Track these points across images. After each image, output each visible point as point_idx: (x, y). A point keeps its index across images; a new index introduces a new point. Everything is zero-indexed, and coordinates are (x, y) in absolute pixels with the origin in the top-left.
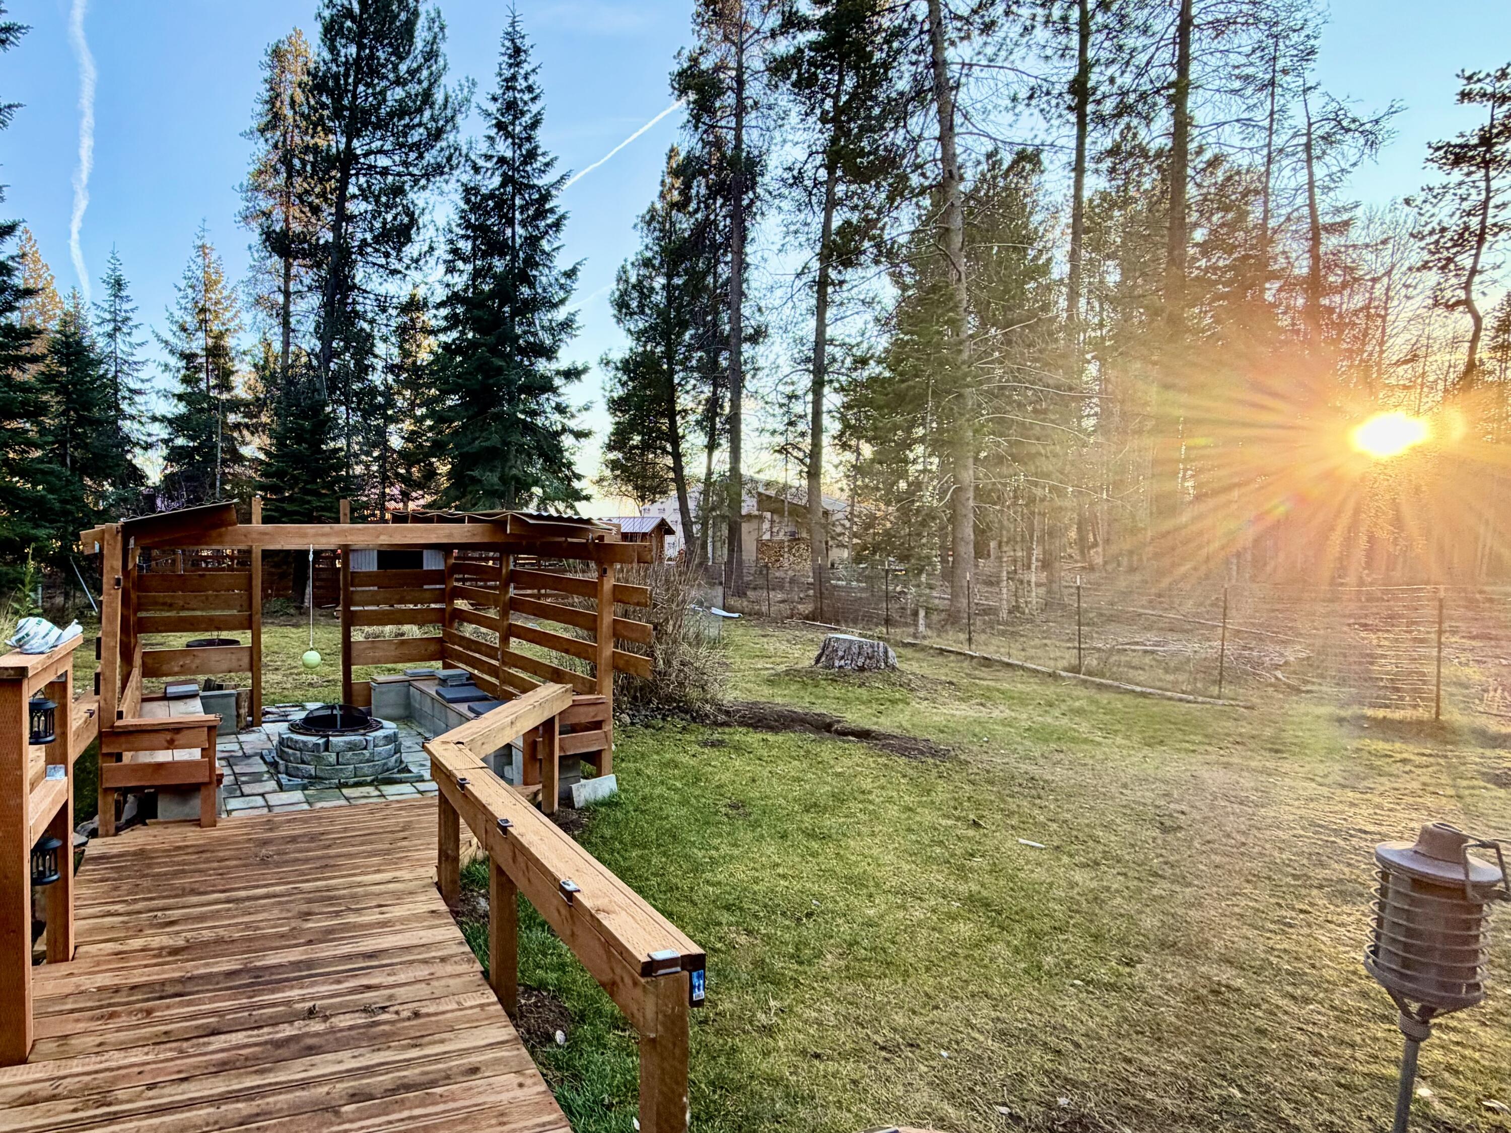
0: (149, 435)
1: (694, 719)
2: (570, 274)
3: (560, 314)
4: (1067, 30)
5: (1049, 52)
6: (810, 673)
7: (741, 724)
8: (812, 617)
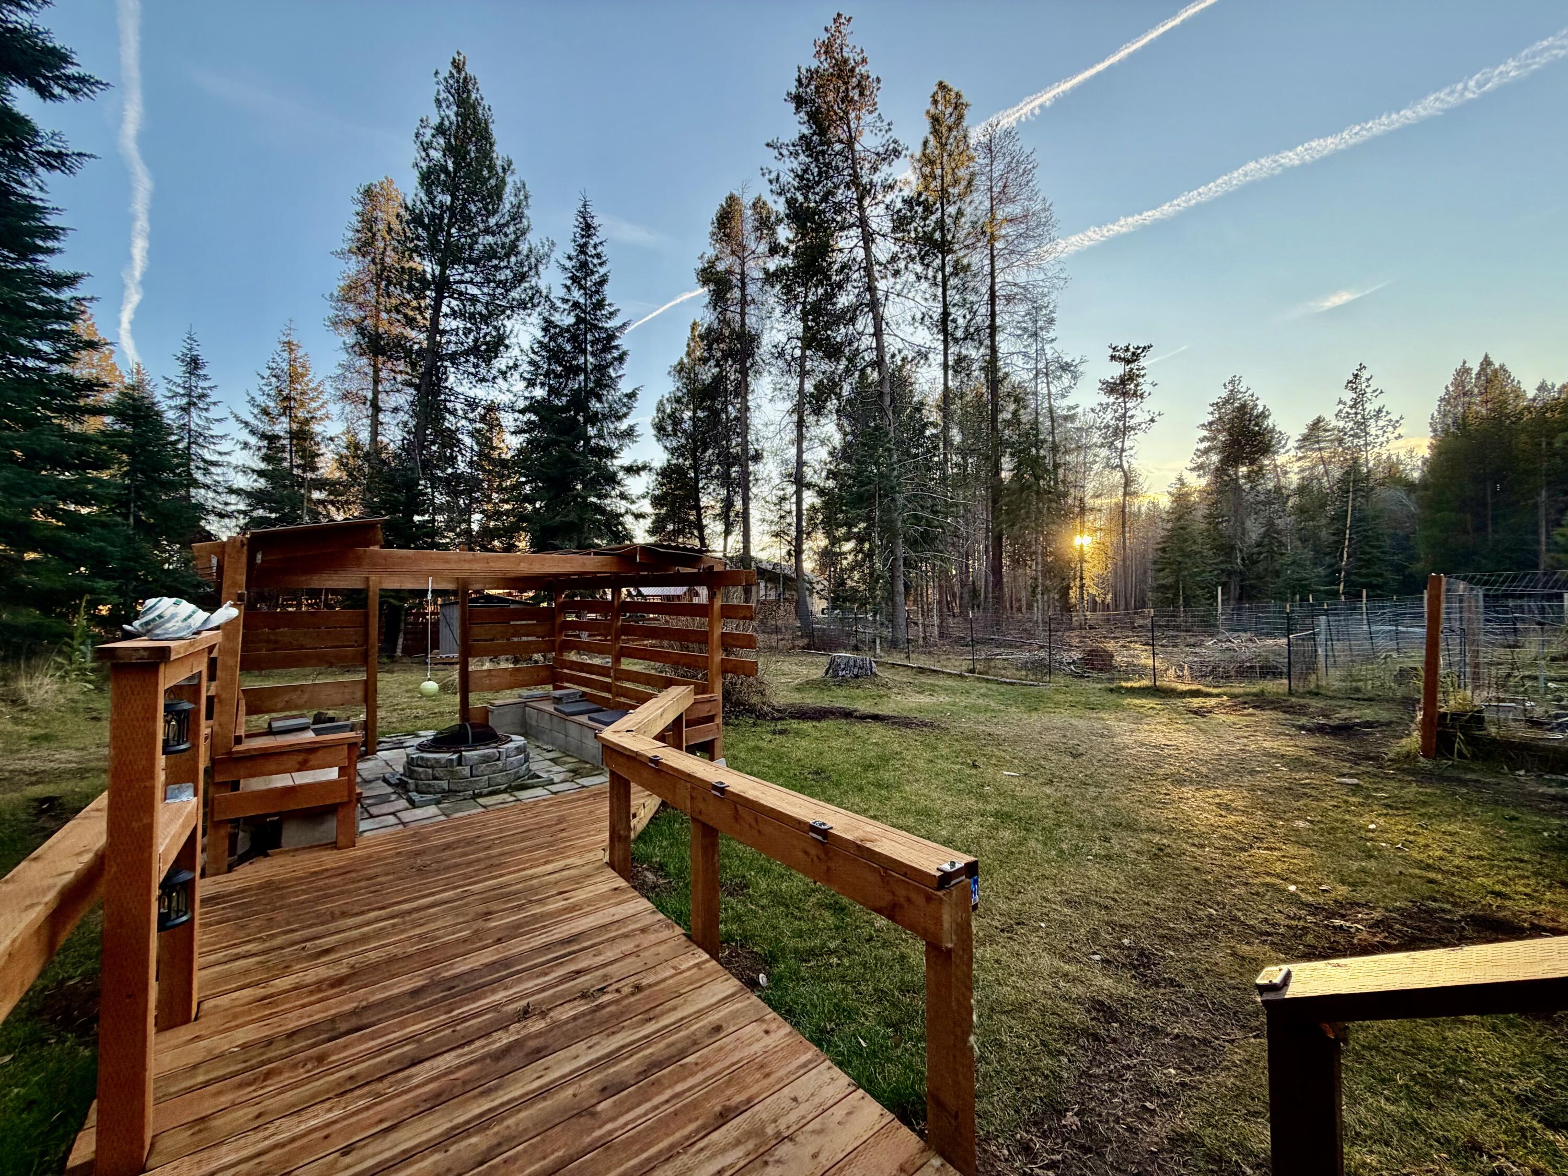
0: (226, 504)
1: (758, 717)
2: (632, 396)
3: (623, 425)
4: (936, 284)
5: (927, 296)
6: (824, 681)
7: (793, 717)
8: (808, 647)
